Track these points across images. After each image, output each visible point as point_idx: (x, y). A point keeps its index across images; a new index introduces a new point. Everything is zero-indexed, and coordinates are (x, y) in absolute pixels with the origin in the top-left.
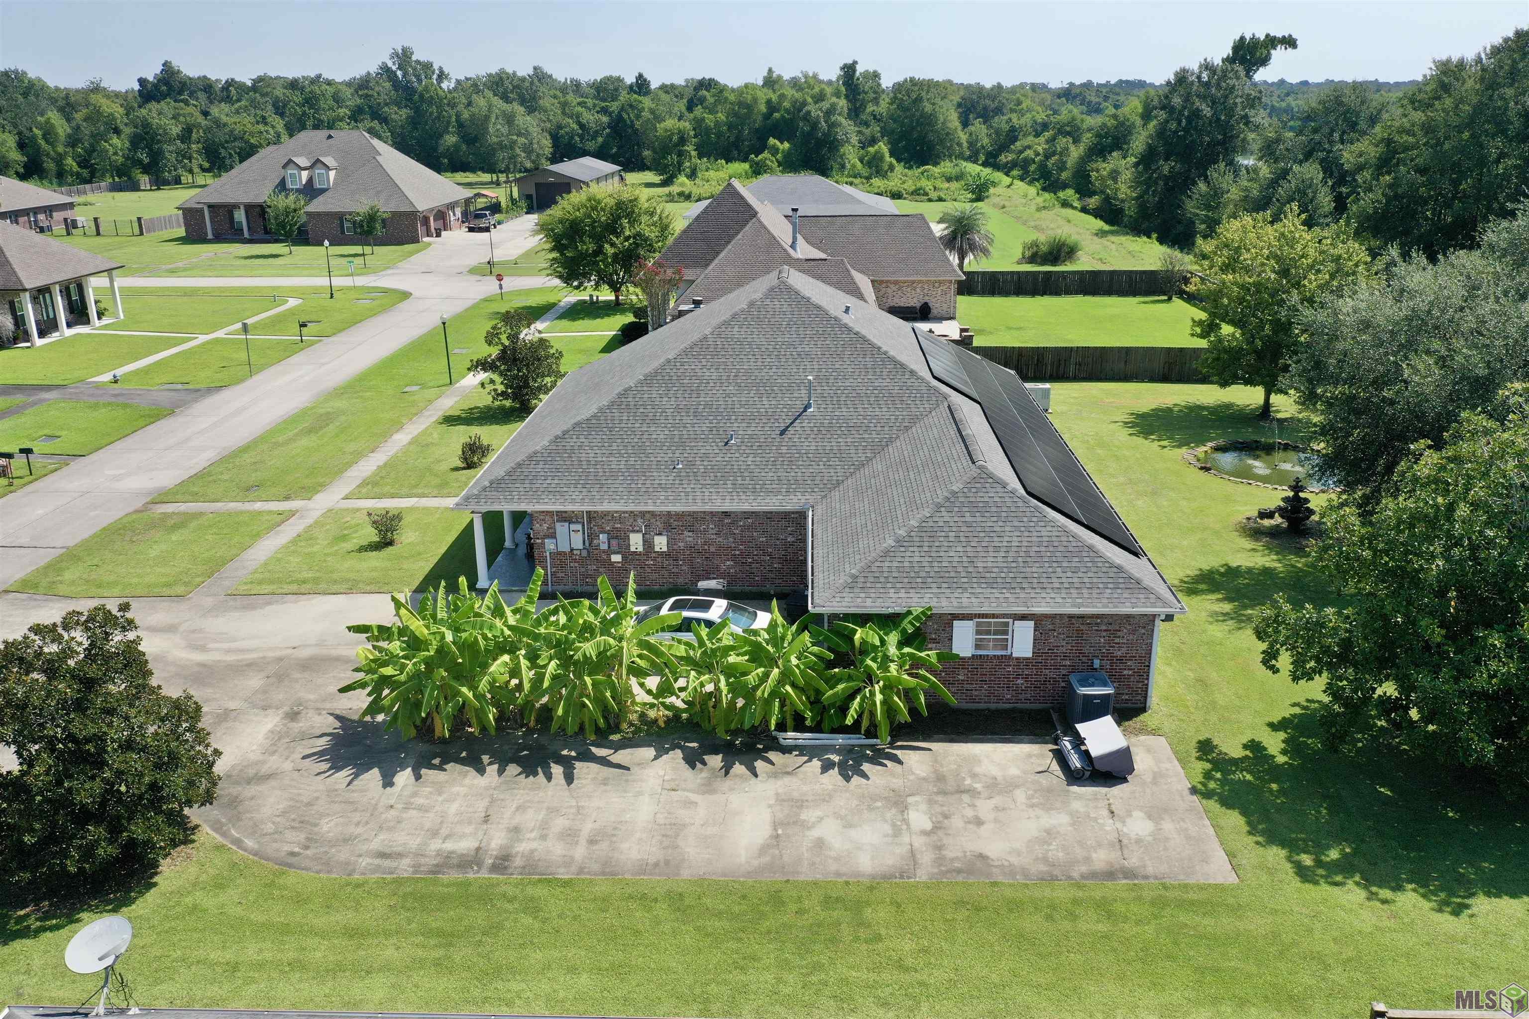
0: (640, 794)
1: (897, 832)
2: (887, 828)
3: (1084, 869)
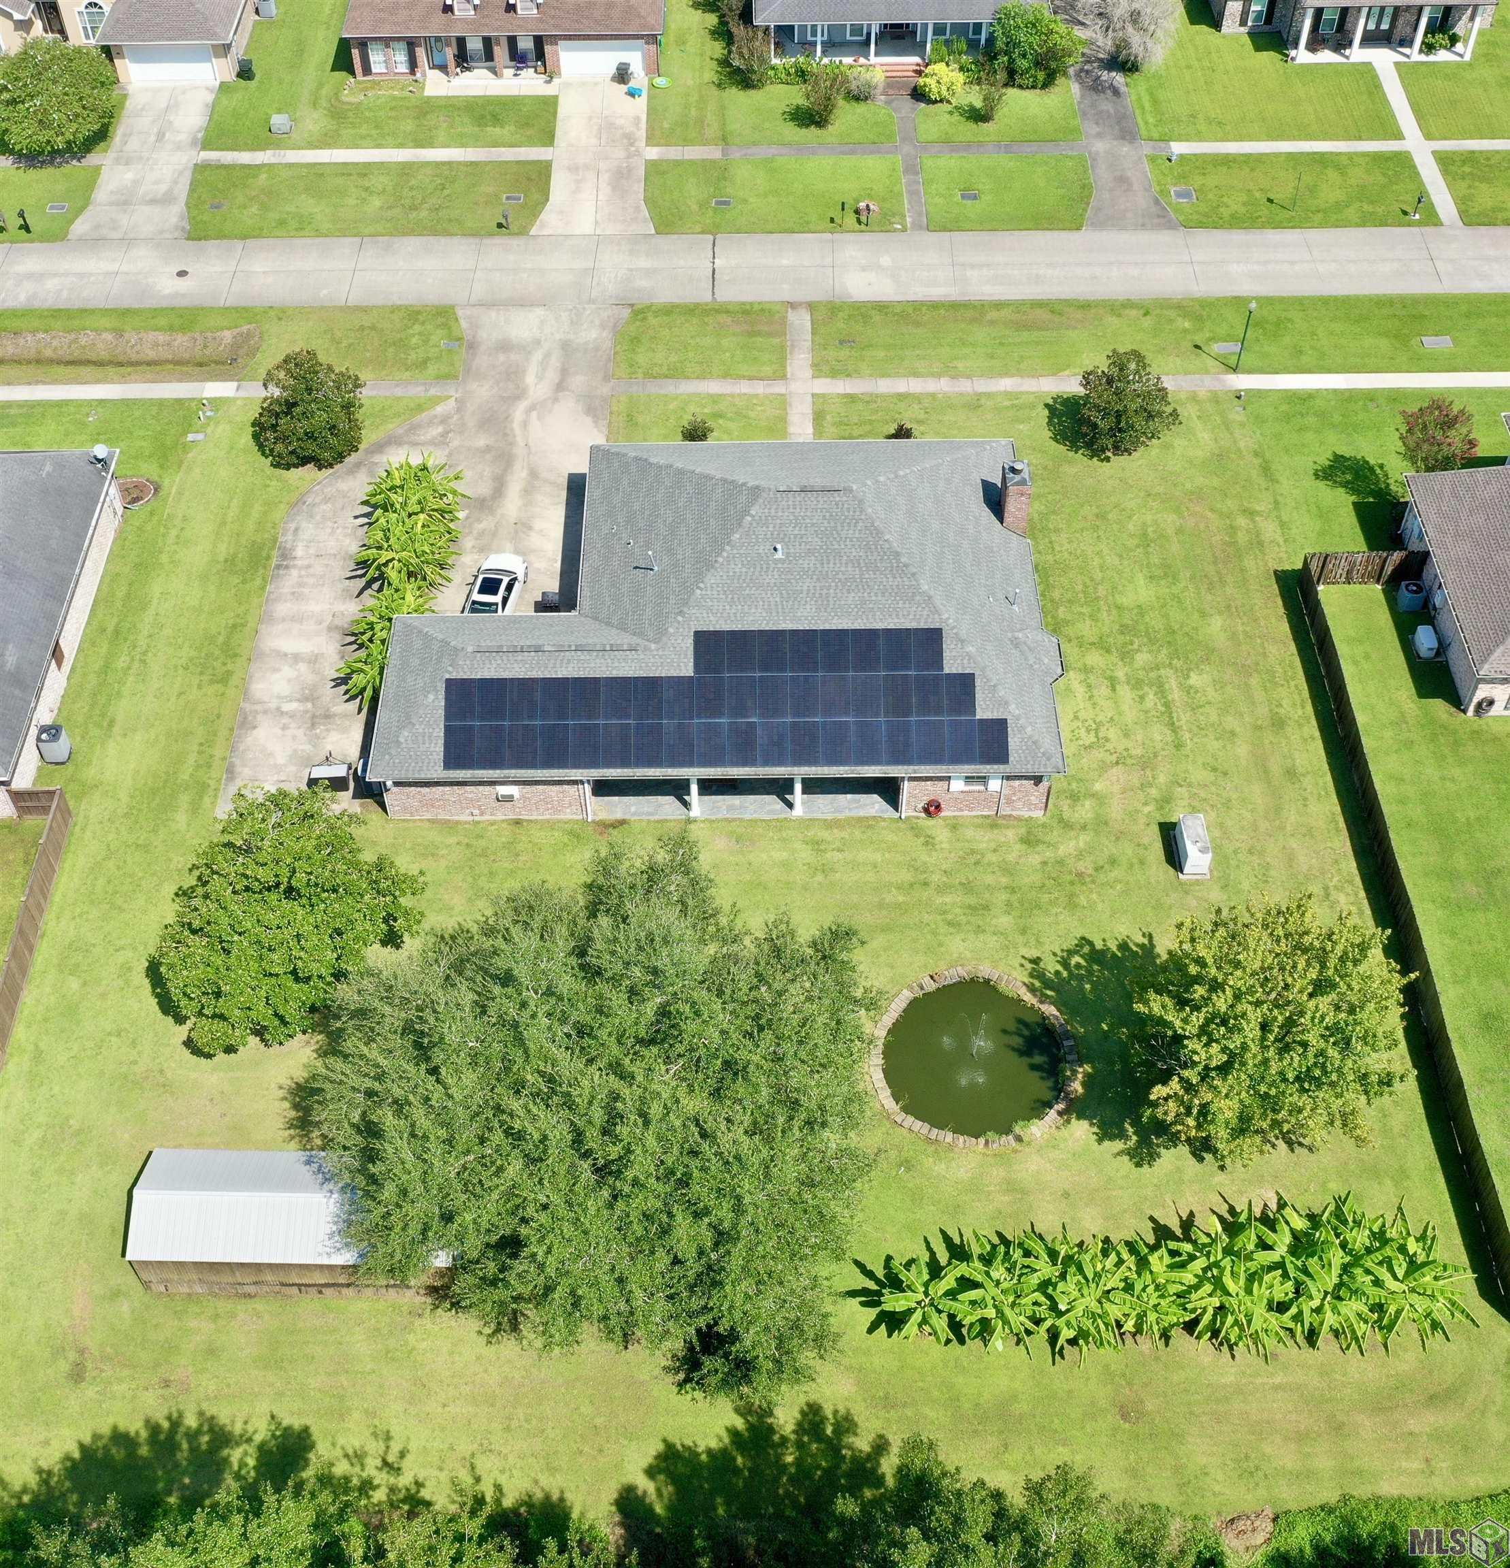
0: (330, 604)
2: (285, 694)
3: (238, 763)
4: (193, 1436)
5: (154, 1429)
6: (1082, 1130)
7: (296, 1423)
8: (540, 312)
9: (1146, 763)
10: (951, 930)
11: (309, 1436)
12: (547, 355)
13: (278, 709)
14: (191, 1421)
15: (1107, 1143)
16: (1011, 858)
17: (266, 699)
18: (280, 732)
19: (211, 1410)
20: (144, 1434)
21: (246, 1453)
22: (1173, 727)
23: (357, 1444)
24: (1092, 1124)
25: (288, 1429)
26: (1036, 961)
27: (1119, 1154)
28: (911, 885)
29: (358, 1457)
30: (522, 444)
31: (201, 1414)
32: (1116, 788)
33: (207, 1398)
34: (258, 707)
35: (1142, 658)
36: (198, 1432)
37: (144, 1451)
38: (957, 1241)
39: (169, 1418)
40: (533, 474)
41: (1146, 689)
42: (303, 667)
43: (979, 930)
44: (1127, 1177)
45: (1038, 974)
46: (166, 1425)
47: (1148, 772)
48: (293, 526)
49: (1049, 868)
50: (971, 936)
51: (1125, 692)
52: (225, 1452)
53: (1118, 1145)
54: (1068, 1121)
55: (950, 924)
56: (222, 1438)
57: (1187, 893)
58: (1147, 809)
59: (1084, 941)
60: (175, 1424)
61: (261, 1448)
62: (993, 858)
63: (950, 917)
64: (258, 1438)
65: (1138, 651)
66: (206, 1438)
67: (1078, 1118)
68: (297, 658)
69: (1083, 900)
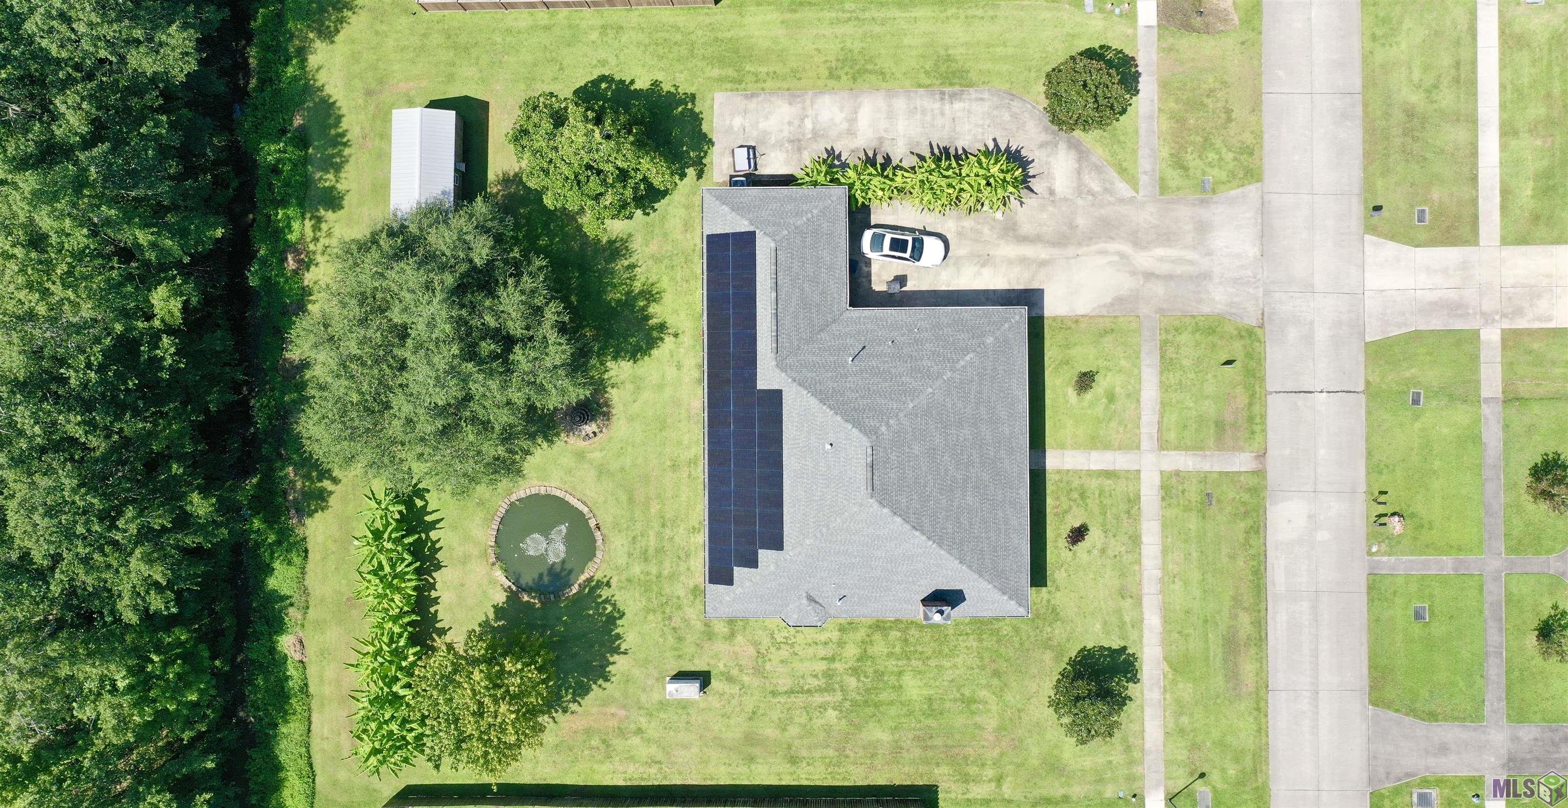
0: (904, 136)
1: (816, 115)
2: (820, 118)
3: (760, 99)
4: (339, 154)
5: (343, 135)
6: (500, 598)
7: (345, 203)
8: (1252, 251)
9: (758, 671)
10: (630, 539)
11: (339, 210)
12: (1191, 263)
13: (807, 116)
14: (347, 152)
15: (492, 610)
16: (682, 578)
17: (816, 106)
18: (786, 120)
19: (352, 160)
20: (340, 130)
21: (331, 181)
22: (790, 692)
23: (335, 233)
24: (504, 603)
25: (342, 198)
26: (608, 584)
27: (487, 616)
28: (662, 517)
29: (329, 235)
30: (1079, 252)
31: (350, 156)
32: (737, 649)
33: (357, 159)
34: (808, 102)
35: (852, 682)
36: (342, 156)
37: (333, 132)
38: (437, 526)
39: (348, 141)
40: (1043, 264)
41: (823, 680)
42: (845, 126)
43: (630, 555)
44: (473, 618)
45: (599, 585)
46: (345, 140)
47: (752, 671)
48: (986, 95)
49: (675, 600)
50: (626, 549)
51: (822, 666)
52: (332, 171)
53: (491, 616)
54: (506, 591)
55: (634, 538)
56: (338, 168)
57: (657, 680)
58: (721, 665)
59: (622, 615)
60: (345, 144)
61: (333, 188)
62: (682, 568)
63: (639, 538)
64: (339, 186)
65: (859, 680)
66: (338, 160)
67: (507, 597)
68: (852, 121)
69: (651, 617)
